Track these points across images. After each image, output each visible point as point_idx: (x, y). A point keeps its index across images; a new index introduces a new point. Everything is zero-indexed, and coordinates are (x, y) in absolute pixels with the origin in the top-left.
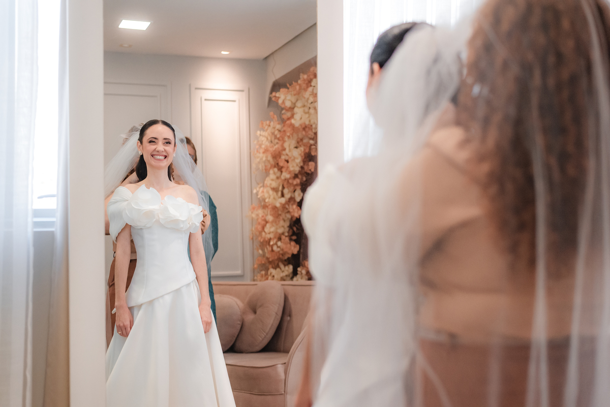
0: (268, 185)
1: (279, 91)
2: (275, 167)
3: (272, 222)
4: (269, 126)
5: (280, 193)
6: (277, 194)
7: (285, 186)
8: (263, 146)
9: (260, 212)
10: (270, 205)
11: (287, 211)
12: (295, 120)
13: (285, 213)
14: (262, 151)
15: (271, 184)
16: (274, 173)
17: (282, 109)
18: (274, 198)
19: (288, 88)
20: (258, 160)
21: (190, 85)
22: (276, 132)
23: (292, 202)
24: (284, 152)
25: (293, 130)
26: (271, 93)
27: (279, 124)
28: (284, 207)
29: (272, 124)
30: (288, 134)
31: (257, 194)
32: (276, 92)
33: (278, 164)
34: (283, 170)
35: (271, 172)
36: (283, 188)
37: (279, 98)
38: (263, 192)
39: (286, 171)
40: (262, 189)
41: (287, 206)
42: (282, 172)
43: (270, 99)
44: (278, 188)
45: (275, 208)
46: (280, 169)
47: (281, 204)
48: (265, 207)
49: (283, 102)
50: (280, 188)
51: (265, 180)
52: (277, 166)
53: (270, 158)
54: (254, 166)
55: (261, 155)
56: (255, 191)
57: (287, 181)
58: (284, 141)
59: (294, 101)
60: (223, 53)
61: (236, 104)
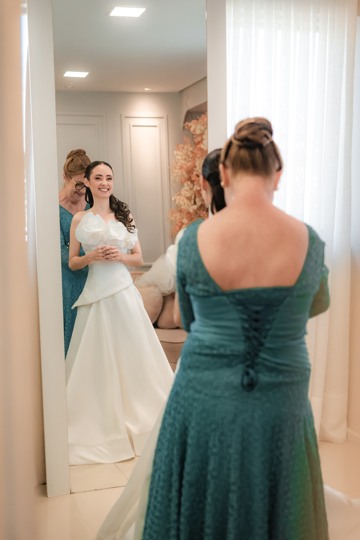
0: (183, 194)
1: (191, 121)
2: (188, 180)
3: (187, 224)
4: (183, 148)
5: (192, 202)
6: (190, 202)
7: (197, 196)
8: (179, 164)
9: (178, 215)
10: (185, 211)
11: (198, 215)
12: (204, 145)
13: (197, 217)
14: (178, 168)
15: (185, 194)
16: (188, 185)
17: (194, 135)
18: (188, 205)
19: (198, 120)
20: (175, 175)
21: (121, 115)
22: (189, 153)
23: (202, 209)
24: (195, 169)
25: (203, 152)
26: (185, 123)
27: (191, 146)
28: (196, 212)
29: (185, 147)
30: (199, 156)
31: (175, 200)
32: (189, 122)
33: (190, 177)
34: (195, 183)
35: (185, 184)
36: (195, 197)
37: (191, 126)
38: (179, 199)
39: (197, 185)
40: (178, 197)
41: (198, 212)
42: (194, 184)
43: (184, 127)
44: (191, 197)
45: (189, 213)
46: (192, 182)
47: (194, 210)
48: (181, 211)
49: (194, 130)
50: (193, 197)
51: (181, 190)
52: (190, 179)
53: (184, 173)
54: (172, 178)
55: (177, 171)
56: (173, 199)
57: (198, 192)
58: (195, 161)
59: (203, 129)
60: (146, 89)
61: (157, 129)
